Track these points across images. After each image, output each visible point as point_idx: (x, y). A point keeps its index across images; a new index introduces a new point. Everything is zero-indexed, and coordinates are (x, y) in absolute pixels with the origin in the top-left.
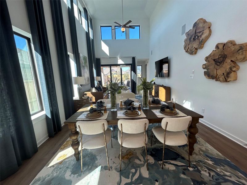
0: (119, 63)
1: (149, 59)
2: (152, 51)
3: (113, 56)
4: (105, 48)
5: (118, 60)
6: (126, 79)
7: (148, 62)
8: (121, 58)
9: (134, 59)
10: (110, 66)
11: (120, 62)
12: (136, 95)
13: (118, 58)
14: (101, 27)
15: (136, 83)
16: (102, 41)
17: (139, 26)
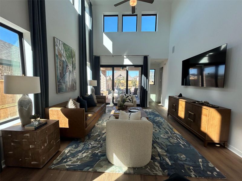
0: (125, 63)
1: (168, 59)
2: (174, 48)
3: (118, 54)
4: (108, 43)
5: (125, 59)
6: (133, 85)
7: (165, 64)
8: (128, 57)
9: (146, 58)
10: (113, 67)
11: (127, 62)
12: (147, 110)
13: (125, 57)
14: (104, 16)
15: (147, 92)
16: (104, 34)
17: (156, 15)
